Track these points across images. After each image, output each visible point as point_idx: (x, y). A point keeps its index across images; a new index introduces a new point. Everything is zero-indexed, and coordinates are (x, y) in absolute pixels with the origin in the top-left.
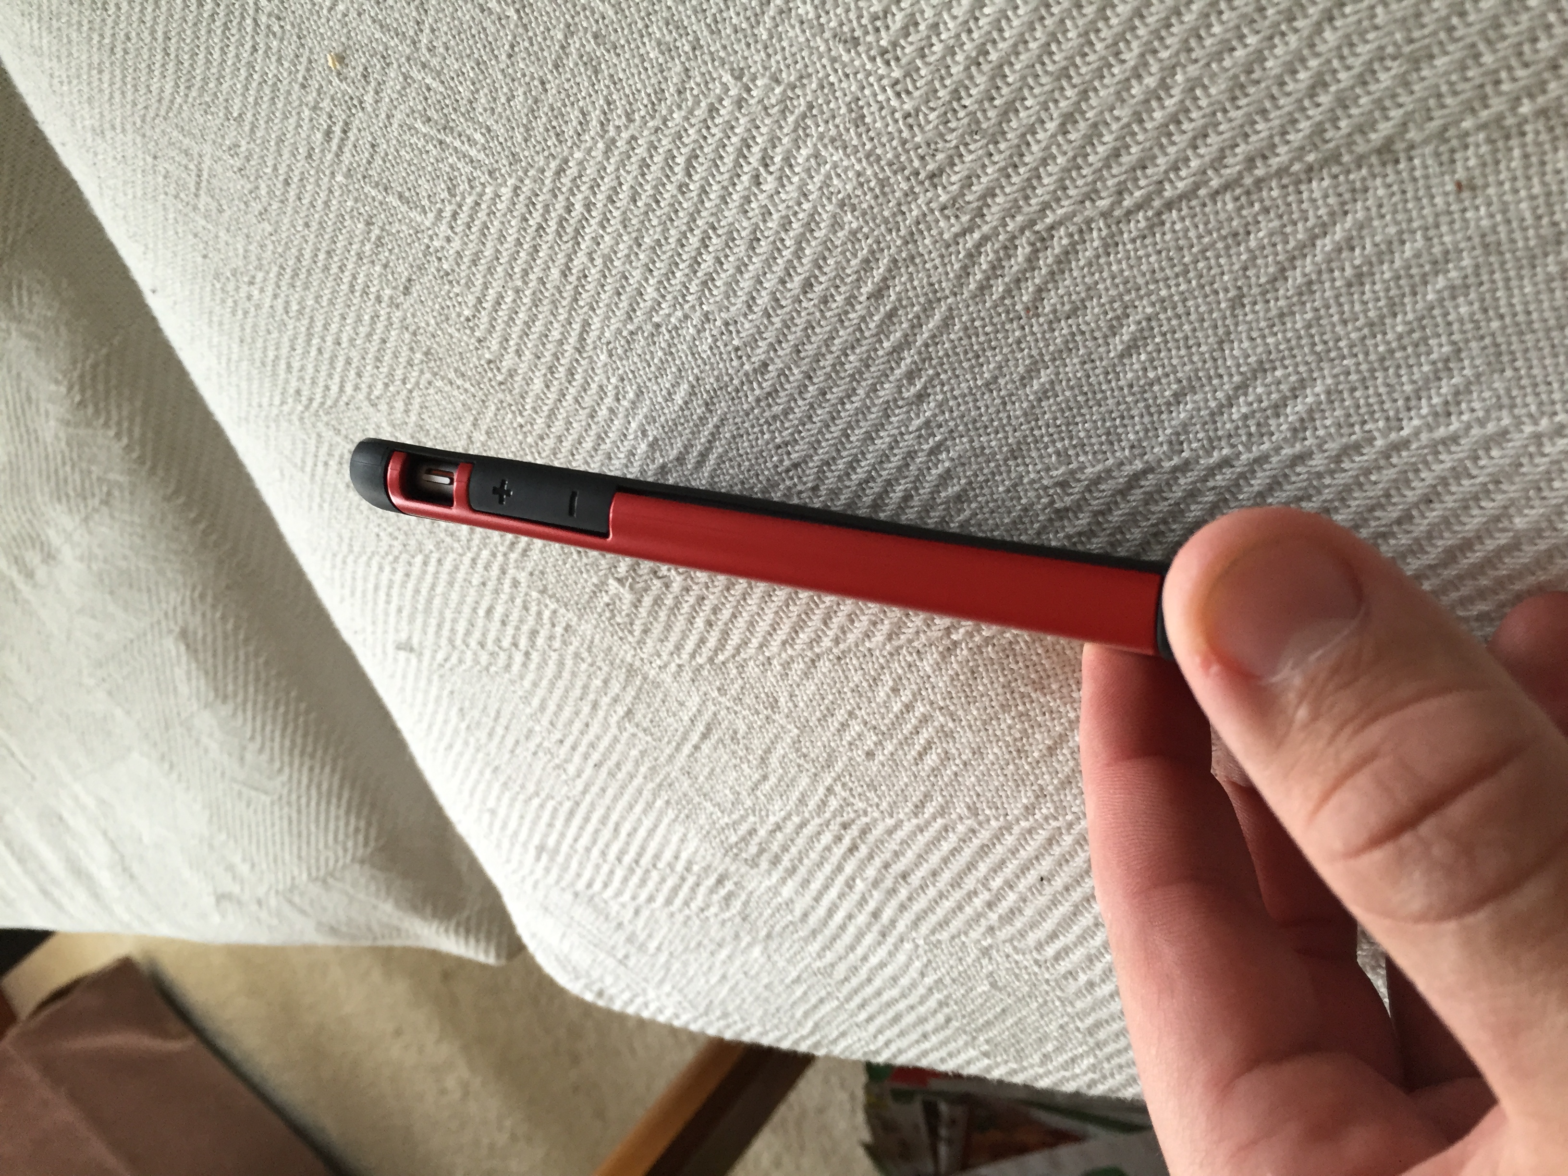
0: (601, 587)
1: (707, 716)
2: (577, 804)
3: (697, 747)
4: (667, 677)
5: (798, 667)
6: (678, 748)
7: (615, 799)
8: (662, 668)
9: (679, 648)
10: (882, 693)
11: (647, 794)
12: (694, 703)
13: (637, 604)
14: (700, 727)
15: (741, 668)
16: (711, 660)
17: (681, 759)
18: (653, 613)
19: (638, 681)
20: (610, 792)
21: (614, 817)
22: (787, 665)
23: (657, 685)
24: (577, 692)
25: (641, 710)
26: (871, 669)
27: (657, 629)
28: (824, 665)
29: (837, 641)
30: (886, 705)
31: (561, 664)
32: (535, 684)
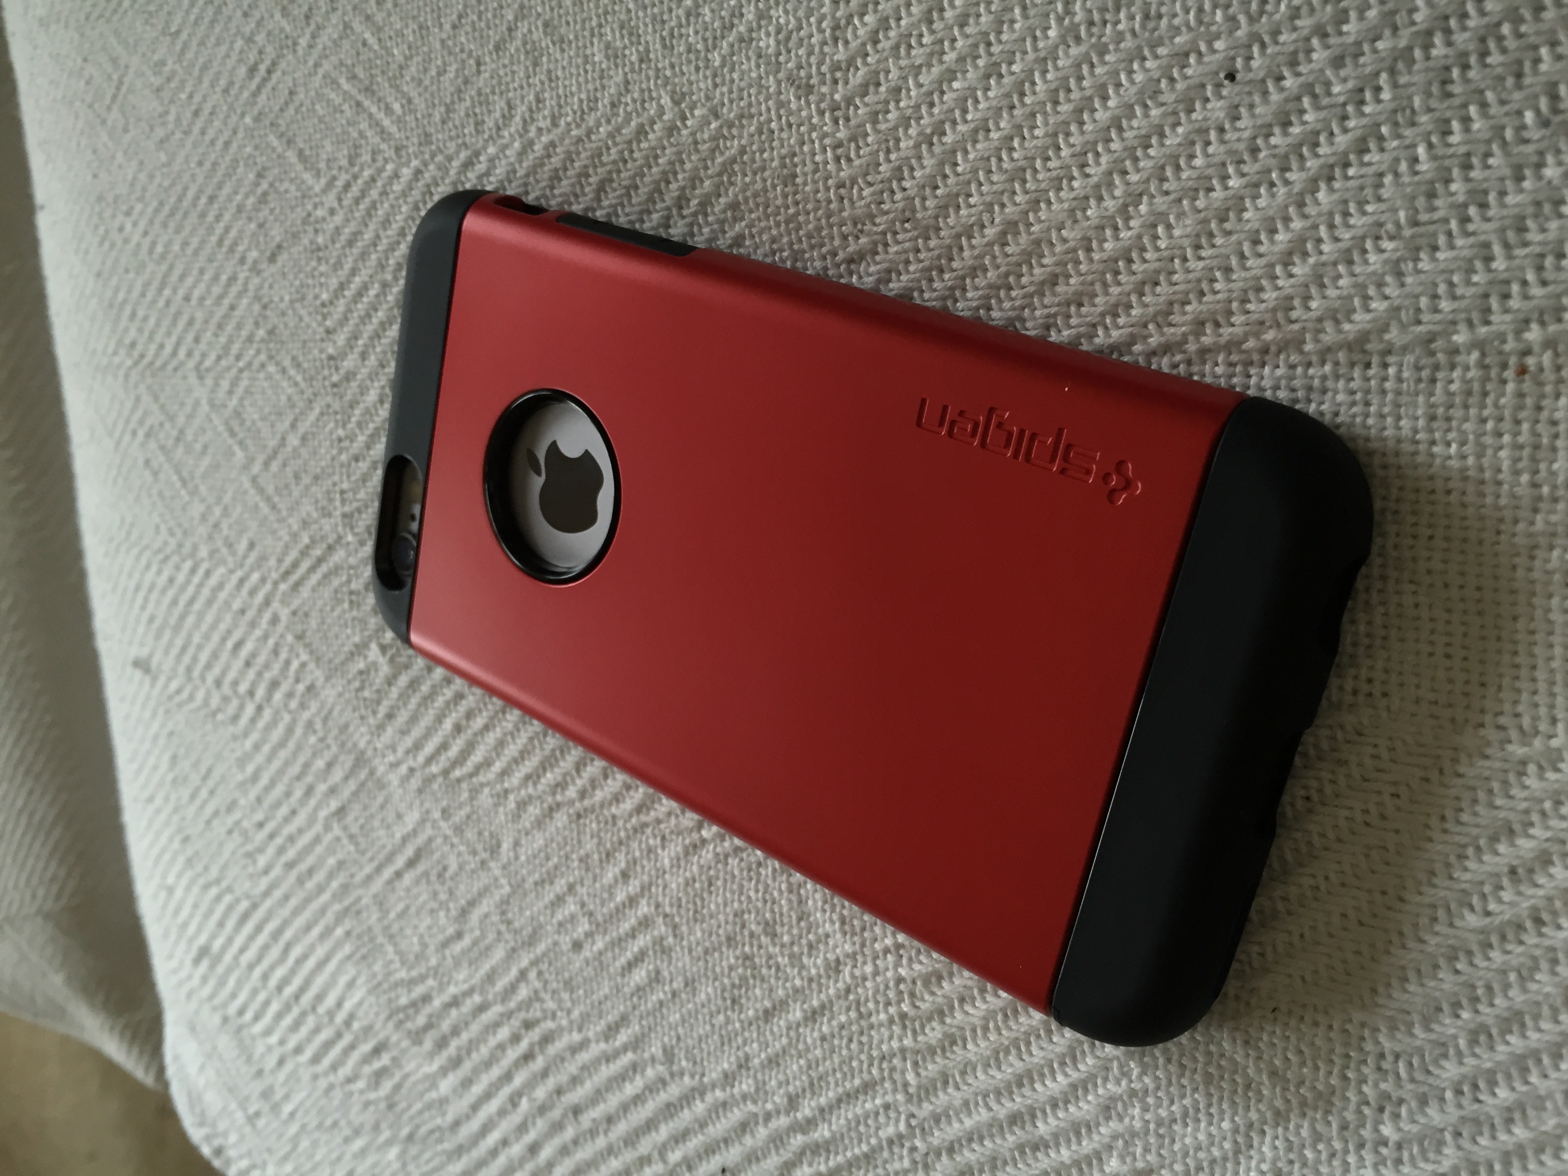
0: (360, 649)
1: (421, 840)
2: (255, 906)
3: (398, 875)
4: (394, 779)
5: (534, 811)
6: (379, 870)
7: (297, 912)
8: (394, 765)
9: (417, 746)
10: (611, 873)
11: (330, 916)
12: (412, 818)
13: (390, 681)
14: (409, 852)
15: (475, 792)
16: (446, 773)
17: (377, 885)
18: (404, 697)
19: (363, 775)
20: (293, 902)
21: (288, 935)
22: (522, 805)
23: (381, 785)
24: (295, 770)
25: (355, 811)
26: (608, 839)
27: (402, 717)
28: (561, 819)
29: (583, 794)
30: (610, 890)
31: (290, 730)
32: (257, 747)
